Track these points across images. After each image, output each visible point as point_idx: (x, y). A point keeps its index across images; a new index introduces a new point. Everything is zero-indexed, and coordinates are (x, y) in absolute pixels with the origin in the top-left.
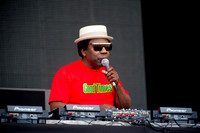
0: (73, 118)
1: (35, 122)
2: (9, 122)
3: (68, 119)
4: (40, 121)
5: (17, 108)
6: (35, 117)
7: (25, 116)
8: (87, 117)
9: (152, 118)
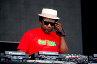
0: (43, 59)
1: (21, 61)
2: (6, 60)
3: (40, 60)
4: (24, 60)
5: (11, 53)
6: (21, 58)
7: (15, 57)
8: (51, 59)
9: (89, 60)
